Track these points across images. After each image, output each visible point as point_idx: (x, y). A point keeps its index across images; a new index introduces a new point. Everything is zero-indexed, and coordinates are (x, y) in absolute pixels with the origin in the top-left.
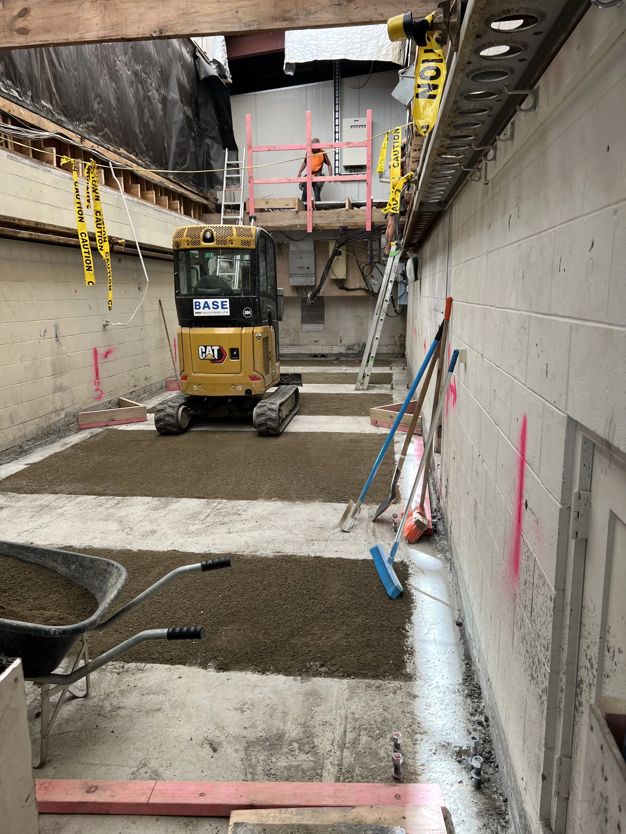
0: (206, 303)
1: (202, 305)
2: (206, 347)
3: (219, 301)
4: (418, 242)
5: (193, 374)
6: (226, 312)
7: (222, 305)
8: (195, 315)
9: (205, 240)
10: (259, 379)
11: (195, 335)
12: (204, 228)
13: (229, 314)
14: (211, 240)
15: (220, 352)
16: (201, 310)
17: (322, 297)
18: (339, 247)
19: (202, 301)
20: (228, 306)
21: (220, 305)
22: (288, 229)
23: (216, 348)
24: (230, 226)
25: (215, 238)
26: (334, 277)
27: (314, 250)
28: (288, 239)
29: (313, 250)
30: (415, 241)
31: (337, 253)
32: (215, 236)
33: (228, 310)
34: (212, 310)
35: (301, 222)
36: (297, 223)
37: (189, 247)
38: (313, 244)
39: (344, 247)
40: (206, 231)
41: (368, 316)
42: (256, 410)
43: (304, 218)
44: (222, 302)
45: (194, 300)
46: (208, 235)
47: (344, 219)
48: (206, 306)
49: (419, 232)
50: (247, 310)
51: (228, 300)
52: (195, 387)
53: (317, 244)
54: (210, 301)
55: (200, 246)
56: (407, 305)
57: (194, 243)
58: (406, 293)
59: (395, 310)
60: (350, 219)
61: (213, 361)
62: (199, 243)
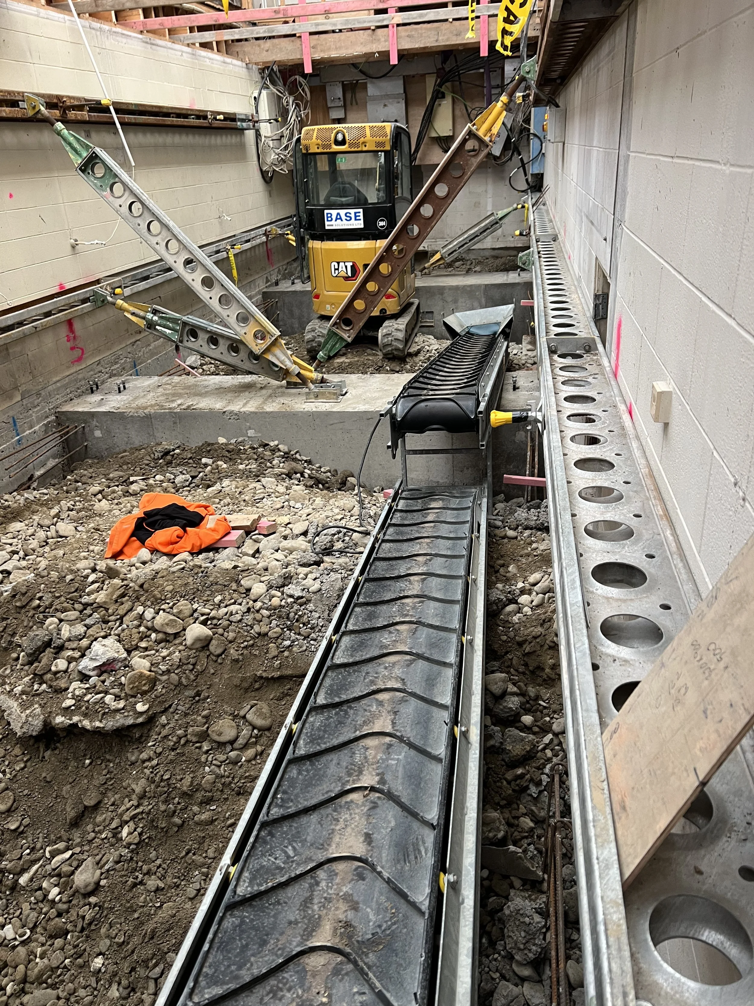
0: (338, 214)
1: (334, 217)
2: (338, 263)
3: (352, 211)
4: (560, 77)
5: (325, 293)
6: (360, 224)
7: (356, 216)
8: (327, 228)
9: (337, 143)
10: (394, 297)
11: (326, 250)
12: (335, 128)
13: (362, 226)
14: (343, 142)
15: (353, 267)
16: (333, 222)
17: (419, 166)
18: (440, 85)
19: (334, 212)
20: (362, 217)
21: (353, 216)
22: (363, 60)
23: (349, 265)
24: (363, 125)
25: (347, 141)
26: (434, 135)
27: (405, 92)
28: (364, 77)
29: (402, 91)
30: (554, 75)
31: (438, 95)
32: (347, 138)
33: (362, 222)
34: (344, 221)
35: (382, 48)
36: (374, 51)
37: (319, 151)
38: (402, 82)
39: (448, 84)
40: (337, 133)
41: (486, 191)
42: (381, 332)
43: (385, 41)
44: (355, 213)
45: (326, 212)
46: (340, 137)
47: (445, 37)
48: (338, 217)
49: (563, 61)
50: (381, 221)
51: (361, 210)
52: (328, 306)
53: (407, 81)
54: (342, 212)
55: (331, 150)
56: (542, 174)
57: (324, 146)
58: (541, 155)
59: (527, 180)
60: (454, 38)
61: (347, 278)
62: (330, 146)
